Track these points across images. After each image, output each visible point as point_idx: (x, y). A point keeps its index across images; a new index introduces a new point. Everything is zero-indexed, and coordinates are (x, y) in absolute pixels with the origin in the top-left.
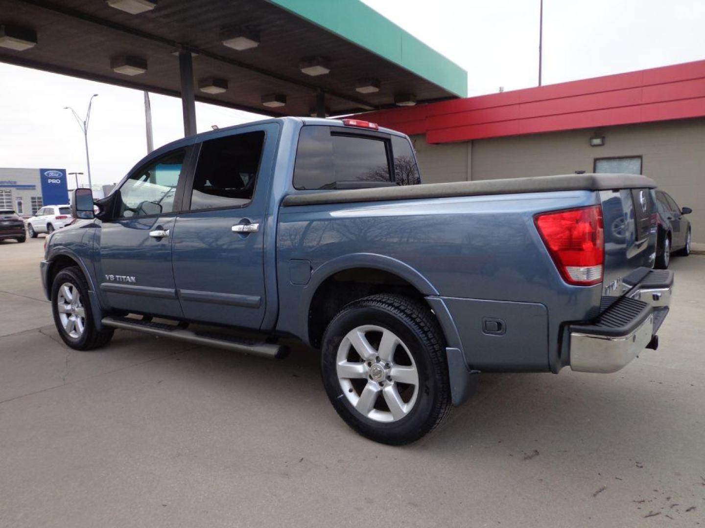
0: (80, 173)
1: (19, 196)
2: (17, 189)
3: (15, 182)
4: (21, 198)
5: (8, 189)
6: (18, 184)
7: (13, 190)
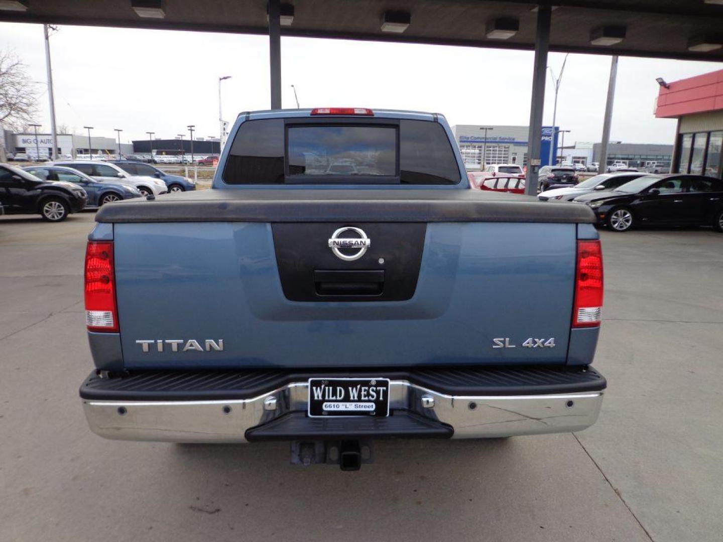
0: (567, 131)
1: (515, 152)
2: (515, 145)
3: (514, 139)
4: (516, 154)
5: (507, 145)
6: (516, 140)
7: (511, 146)
